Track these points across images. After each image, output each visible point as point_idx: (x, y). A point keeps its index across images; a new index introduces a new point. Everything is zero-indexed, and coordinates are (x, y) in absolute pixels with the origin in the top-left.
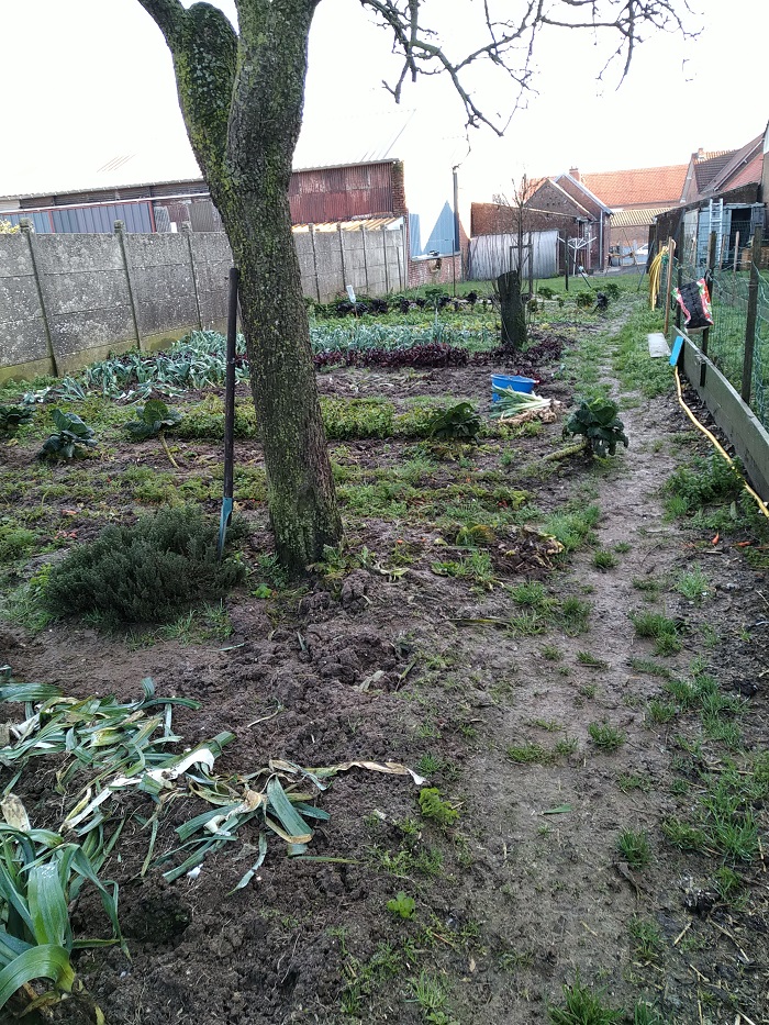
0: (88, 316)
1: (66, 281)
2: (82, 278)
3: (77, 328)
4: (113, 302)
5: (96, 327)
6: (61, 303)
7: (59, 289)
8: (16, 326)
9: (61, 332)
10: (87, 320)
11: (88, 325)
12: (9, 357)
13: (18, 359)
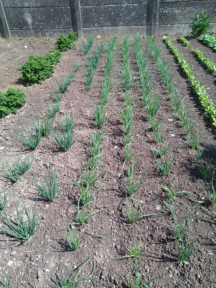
0: (189, 4)
8: (133, 6)
9: (164, 12)
10: (187, 7)
11: (187, 11)
12: (124, 21)
13: (129, 23)
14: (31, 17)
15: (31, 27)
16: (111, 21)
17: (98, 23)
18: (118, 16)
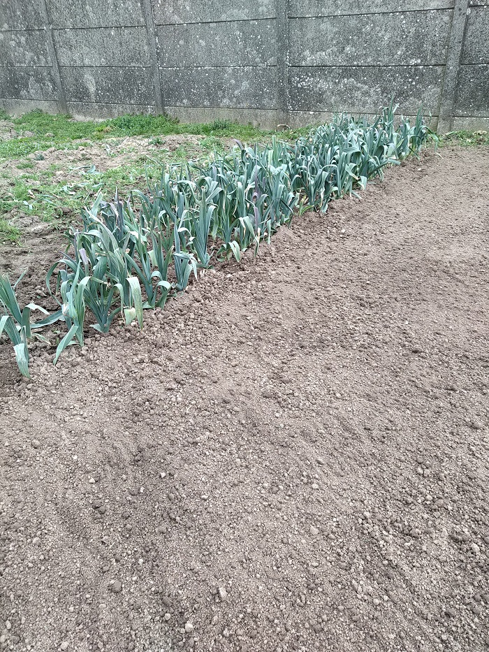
0: (347, 71)
1: (323, 26)
2: (353, 22)
3: (324, 85)
4: (405, 57)
5: (359, 89)
6: (307, 53)
7: (310, 35)
8: (243, 71)
9: (299, 86)
10: (343, 78)
11: (345, 85)
12: (231, 99)
13: (239, 103)
14: (93, 82)
15: (93, 98)
16: (209, 96)
17: (189, 99)
18: (220, 87)
